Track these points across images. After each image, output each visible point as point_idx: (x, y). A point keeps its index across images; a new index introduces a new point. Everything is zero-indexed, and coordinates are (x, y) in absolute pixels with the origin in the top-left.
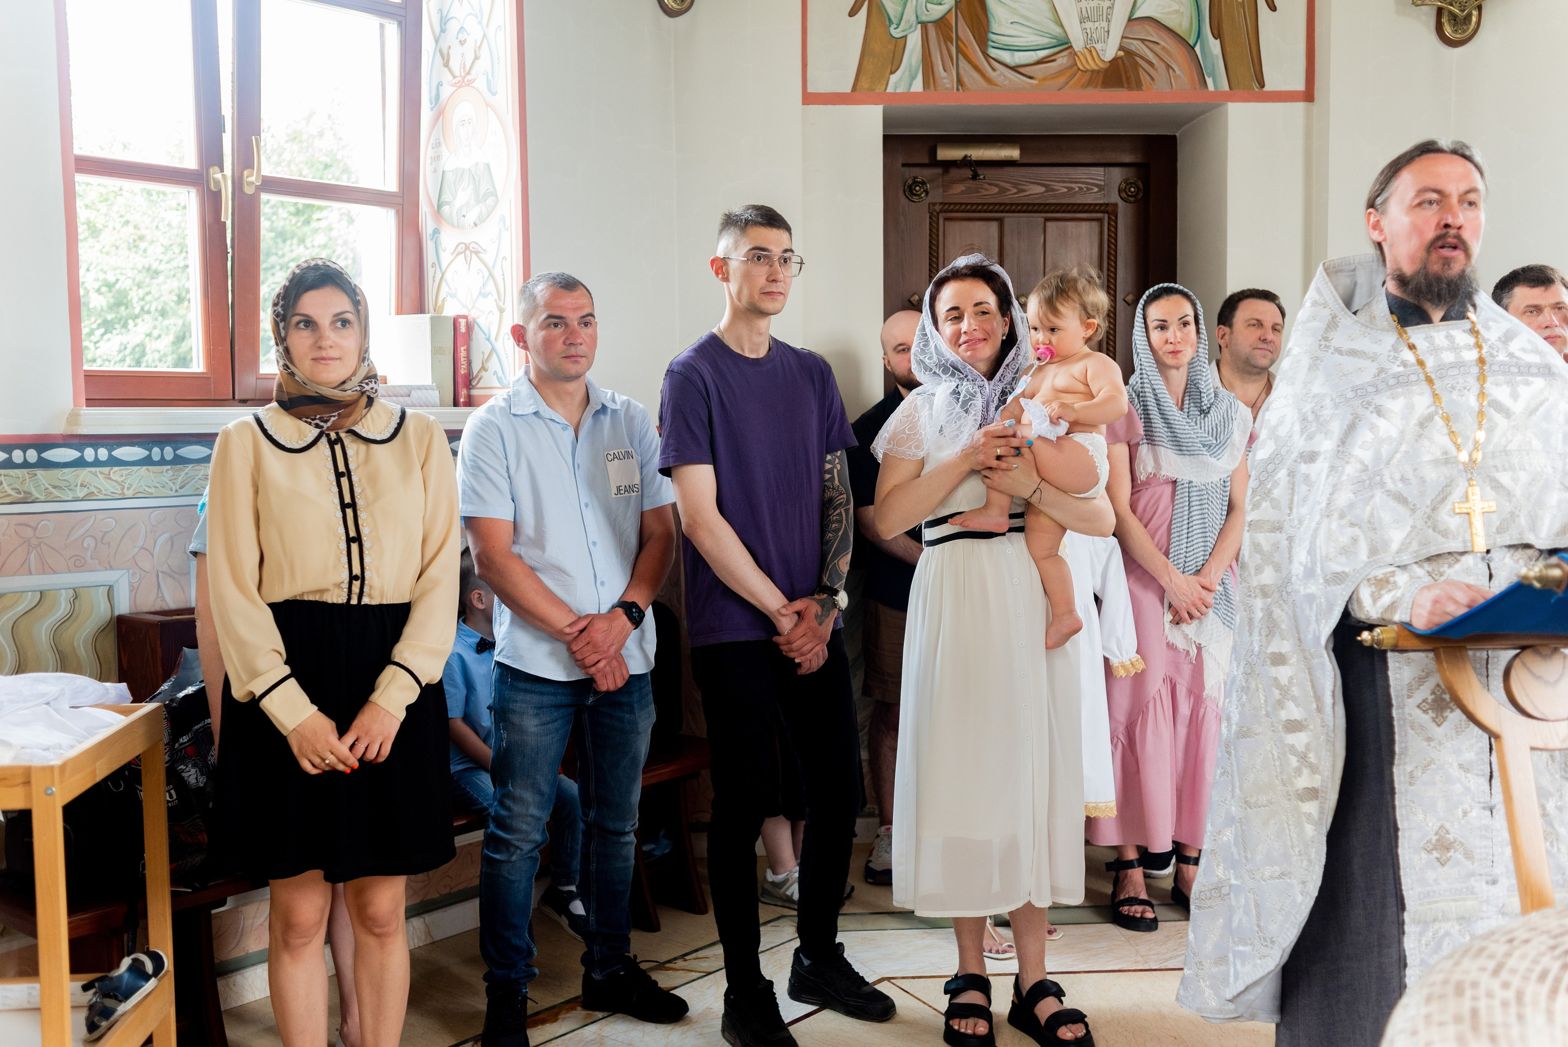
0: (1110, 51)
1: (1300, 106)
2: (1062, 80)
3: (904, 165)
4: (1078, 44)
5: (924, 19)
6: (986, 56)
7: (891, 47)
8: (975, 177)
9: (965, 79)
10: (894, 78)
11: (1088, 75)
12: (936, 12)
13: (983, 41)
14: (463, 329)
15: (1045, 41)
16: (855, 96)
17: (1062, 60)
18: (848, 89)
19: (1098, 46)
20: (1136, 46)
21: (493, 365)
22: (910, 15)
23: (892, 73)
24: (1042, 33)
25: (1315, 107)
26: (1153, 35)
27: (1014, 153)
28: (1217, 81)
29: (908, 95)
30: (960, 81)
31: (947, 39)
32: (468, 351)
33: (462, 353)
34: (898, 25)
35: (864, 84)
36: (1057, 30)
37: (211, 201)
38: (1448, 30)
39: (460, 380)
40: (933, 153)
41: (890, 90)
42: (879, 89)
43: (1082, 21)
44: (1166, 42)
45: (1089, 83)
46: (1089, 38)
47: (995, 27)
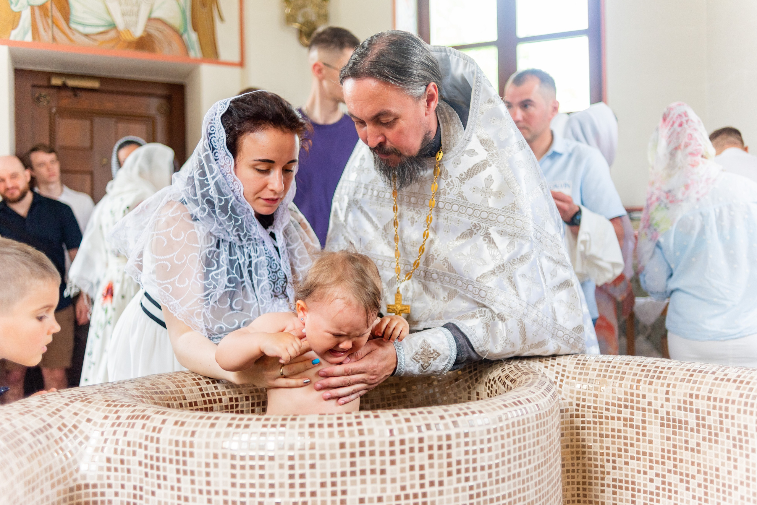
0: (138, 32)
5: (32, 3)
8: (75, 95)
13: (67, 19)
20: (152, 31)
23: (13, 29)
26: (161, 27)
28: (195, 53)
30: (54, 38)
34: (16, 5)
40: (49, 80)
41: (12, 38)
43: (124, 15)
44: (167, 31)
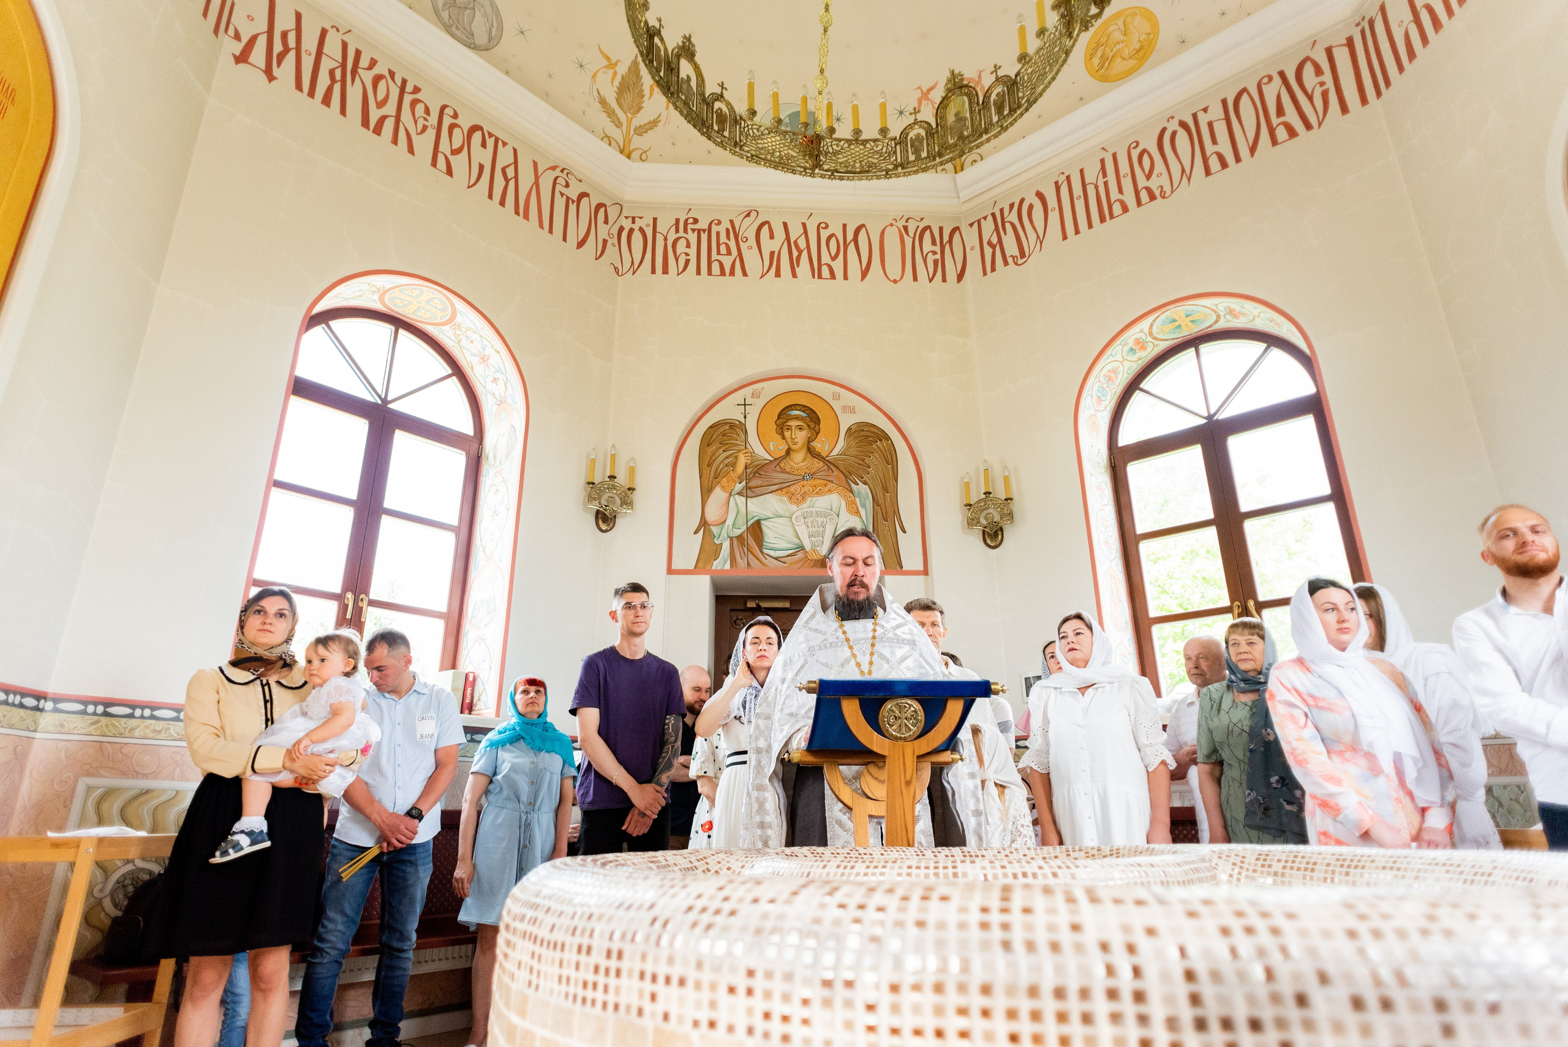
1: (922, 578)
2: (800, 564)
3: (731, 610)
4: (808, 547)
6: (762, 552)
7: (715, 548)
9: (752, 563)
10: (715, 563)
11: (813, 562)
12: (737, 532)
14: (471, 679)
15: (791, 546)
16: (697, 570)
17: (800, 555)
18: (692, 567)
19: (818, 549)
21: (483, 698)
22: (724, 534)
24: (790, 543)
25: (929, 578)
27: (787, 605)
29: (722, 571)
31: (743, 544)
32: (473, 691)
33: (469, 691)
35: (700, 565)
36: (797, 541)
37: (343, 608)
38: (988, 541)
39: (465, 706)
42: (708, 568)
45: (814, 566)
46: (813, 545)
47: (766, 539)
